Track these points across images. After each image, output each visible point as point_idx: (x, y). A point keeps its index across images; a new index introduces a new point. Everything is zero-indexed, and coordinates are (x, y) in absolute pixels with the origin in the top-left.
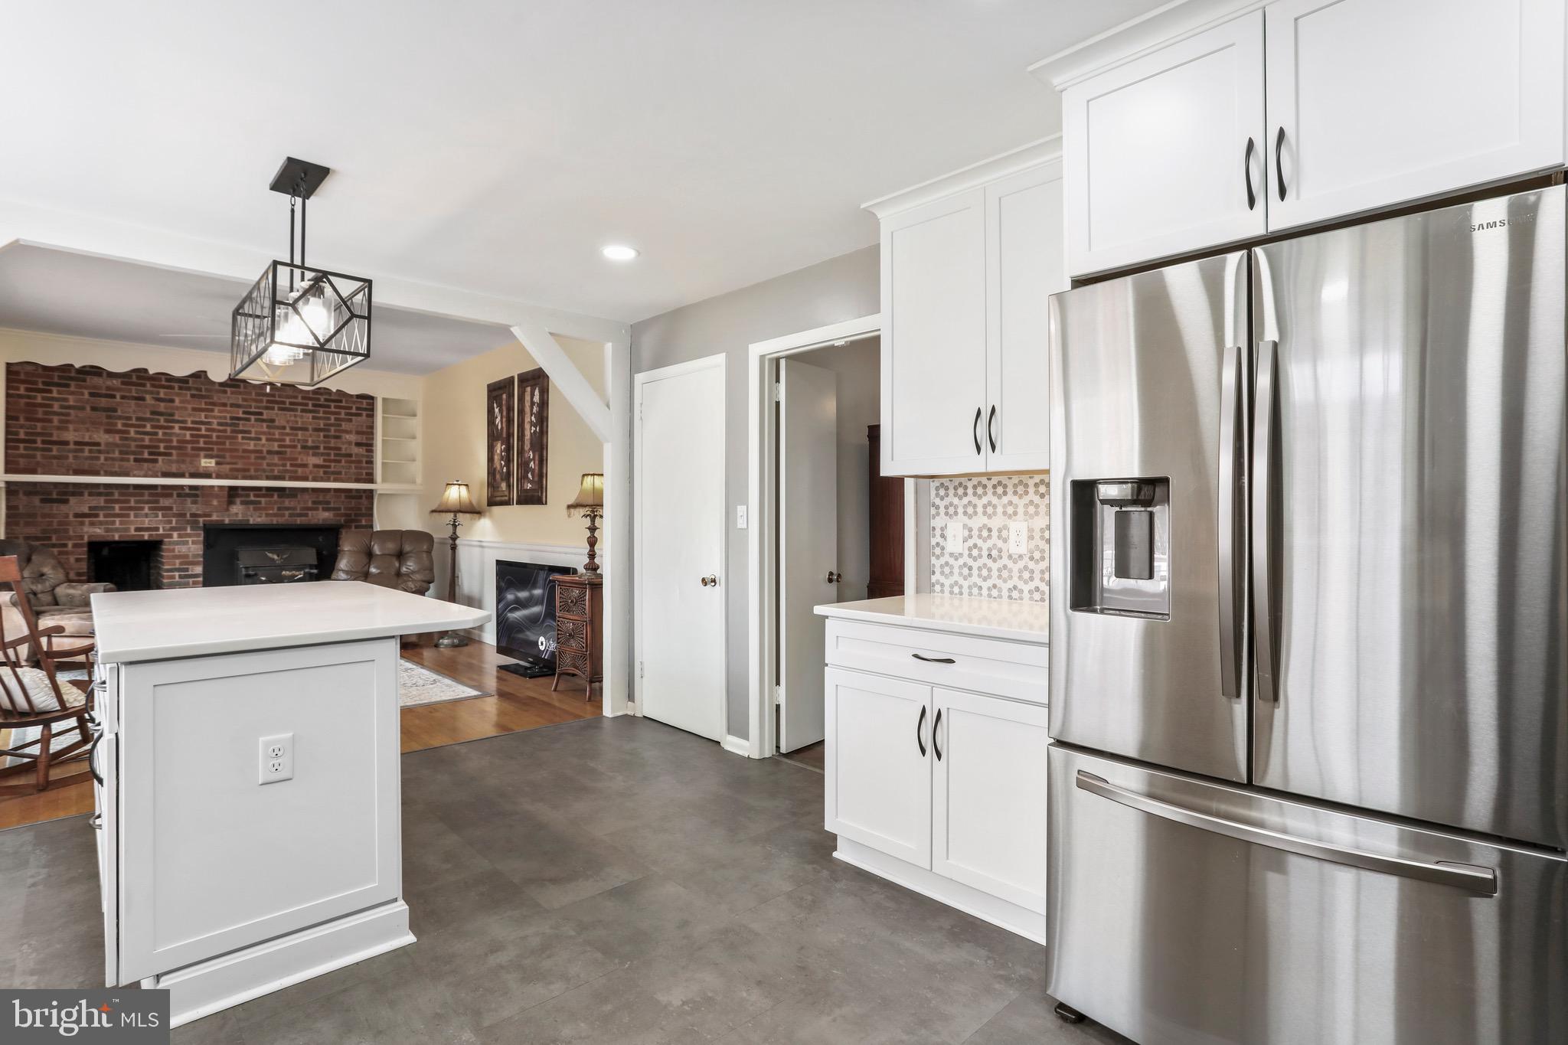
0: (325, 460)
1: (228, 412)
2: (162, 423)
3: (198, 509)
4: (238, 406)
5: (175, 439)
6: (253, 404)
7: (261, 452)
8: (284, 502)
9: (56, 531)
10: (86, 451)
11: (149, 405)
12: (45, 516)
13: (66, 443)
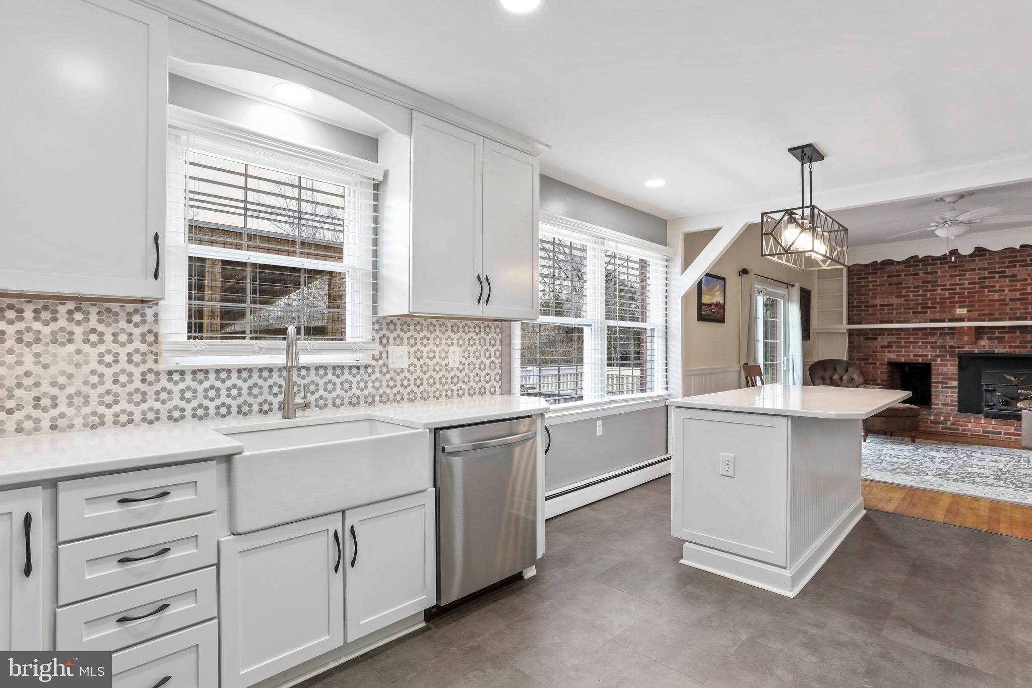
1: (976, 274)
2: (930, 288)
3: (954, 343)
4: (985, 269)
5: (938, 297)
7: (1004, 300)
8: (1026, 336)
9: (871, 356)
10: (886, 309)
11: (921, 277)
12: (866, 347)
13: (876, 306)
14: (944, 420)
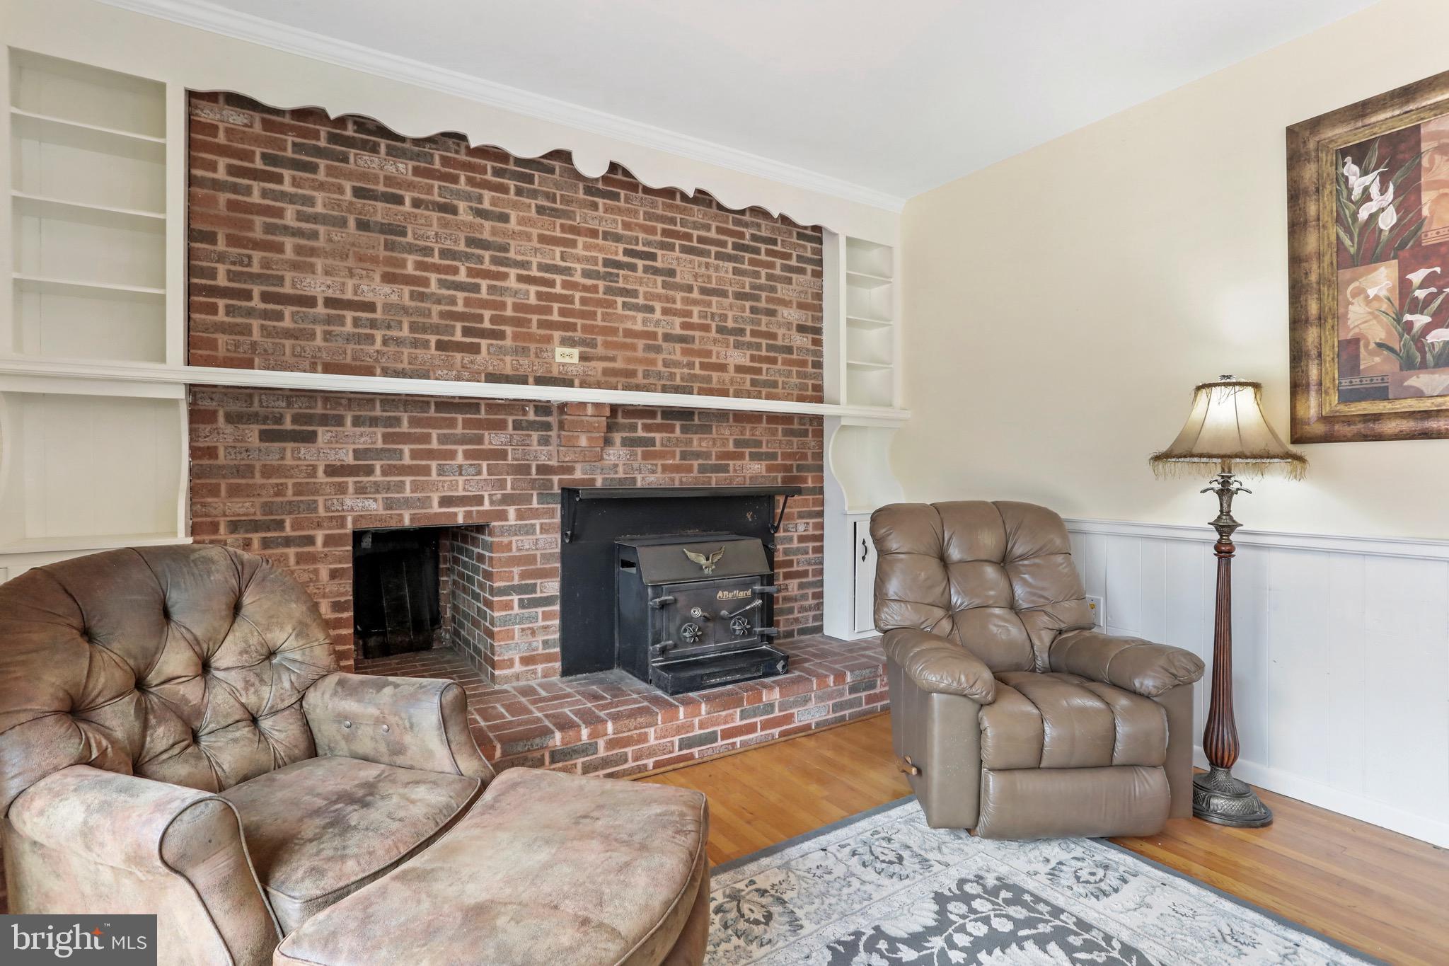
0: (753, 358)
1: (601, 249)
2: (487, 265)
3: (550, 457)
4: (617, 238)
5: (510, 301)
6: (641, 236)
7: (652, 335)
8: (691, 441)
9: (291, 508)
10: (349, 321)
11: (464, 223)
12: (268, 472)
13: (310, 301)
14: (591, 736)
